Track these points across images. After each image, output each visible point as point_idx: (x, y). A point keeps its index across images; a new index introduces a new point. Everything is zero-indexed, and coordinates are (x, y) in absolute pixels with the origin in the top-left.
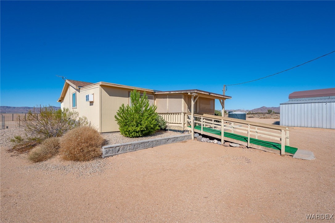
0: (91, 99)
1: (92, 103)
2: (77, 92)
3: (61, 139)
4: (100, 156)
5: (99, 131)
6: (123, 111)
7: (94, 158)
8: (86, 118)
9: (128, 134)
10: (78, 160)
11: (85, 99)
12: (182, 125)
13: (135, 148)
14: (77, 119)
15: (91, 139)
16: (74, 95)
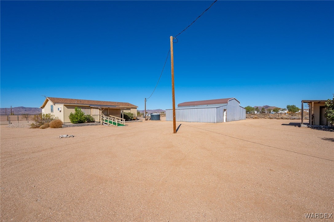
0: (60, 110)
1: (60, 111)
2: (54, 105)
3: (50, 123)
4: (62, 127)
5: (63, 122)
6: (71, 115)
7: (60, 127)
8: (58, 117)
9: (73, 122)
10: (55, 128)
11: (58, 109)
12: (99, 120)
13: (74, 126)
14: (54, 118)
15: (59, 122)
16: (52, 106)
